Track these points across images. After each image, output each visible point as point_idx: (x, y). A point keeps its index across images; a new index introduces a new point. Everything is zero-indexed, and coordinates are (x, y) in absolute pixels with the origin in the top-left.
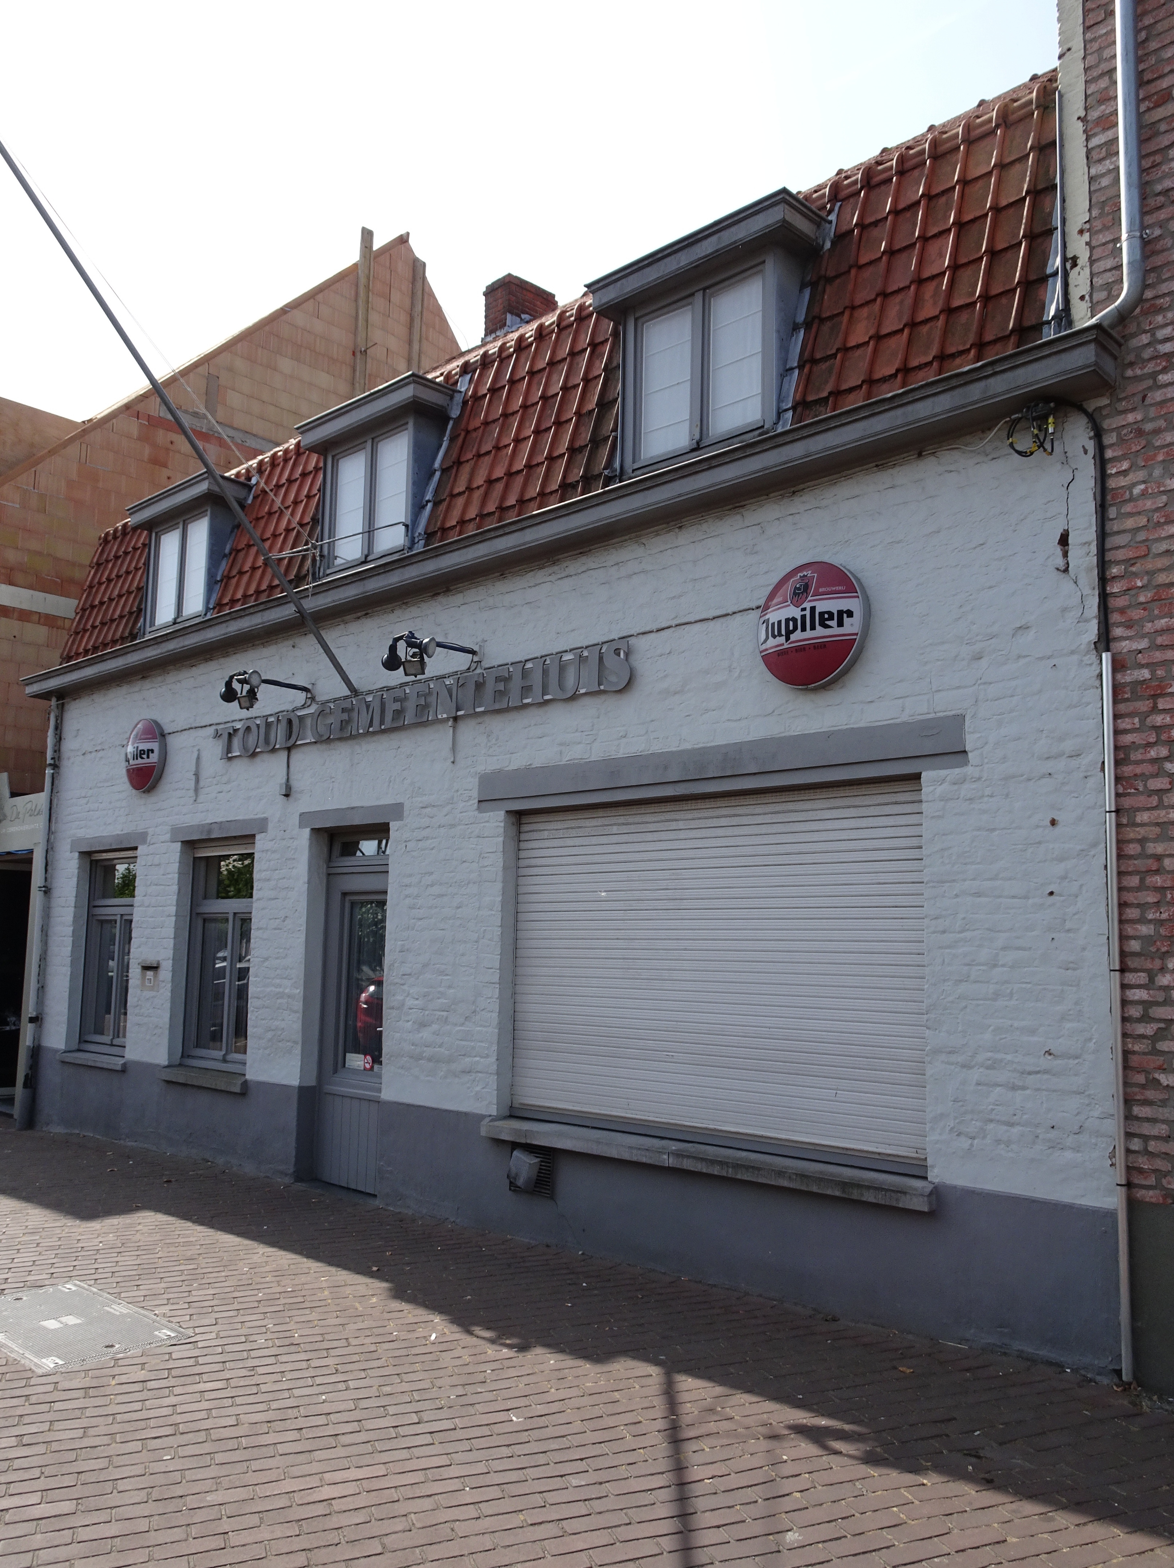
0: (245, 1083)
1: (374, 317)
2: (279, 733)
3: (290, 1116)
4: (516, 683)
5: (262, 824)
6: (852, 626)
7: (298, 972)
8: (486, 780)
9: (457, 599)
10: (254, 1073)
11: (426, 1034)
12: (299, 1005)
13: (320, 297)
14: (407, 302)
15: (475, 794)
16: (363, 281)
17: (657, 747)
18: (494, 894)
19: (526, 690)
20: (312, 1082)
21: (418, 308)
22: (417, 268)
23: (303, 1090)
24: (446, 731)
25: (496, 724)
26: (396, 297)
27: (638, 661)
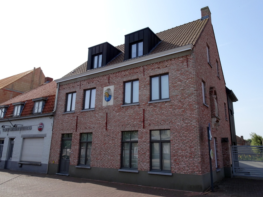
0: (1, 161)
1: (35, 77)
2: (8, 129)
3: (4, 163)
4: (24, 128)
5: (5, 137)
6: (42, 127)
7: (6, 151)
8: (22, 135)
9: (22, 120)
10: (2, 160)
11: (15, 155)
12: (6, 153)
13: (28, 75)
14: (40, 75)
15: (21, 136)
16: (34, 73)
17: (32, 134)
18: (21, 144)
19: (25, 129)
20: (7, 160)
21: (41, 75)
22: (41, 71)
23: (6, 161)
24: (19, 131)
25: (23, 131)
26: (38, 74)
27: (32, 128)
